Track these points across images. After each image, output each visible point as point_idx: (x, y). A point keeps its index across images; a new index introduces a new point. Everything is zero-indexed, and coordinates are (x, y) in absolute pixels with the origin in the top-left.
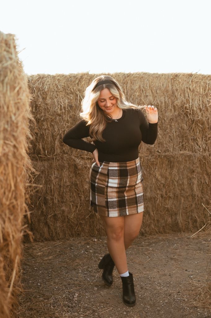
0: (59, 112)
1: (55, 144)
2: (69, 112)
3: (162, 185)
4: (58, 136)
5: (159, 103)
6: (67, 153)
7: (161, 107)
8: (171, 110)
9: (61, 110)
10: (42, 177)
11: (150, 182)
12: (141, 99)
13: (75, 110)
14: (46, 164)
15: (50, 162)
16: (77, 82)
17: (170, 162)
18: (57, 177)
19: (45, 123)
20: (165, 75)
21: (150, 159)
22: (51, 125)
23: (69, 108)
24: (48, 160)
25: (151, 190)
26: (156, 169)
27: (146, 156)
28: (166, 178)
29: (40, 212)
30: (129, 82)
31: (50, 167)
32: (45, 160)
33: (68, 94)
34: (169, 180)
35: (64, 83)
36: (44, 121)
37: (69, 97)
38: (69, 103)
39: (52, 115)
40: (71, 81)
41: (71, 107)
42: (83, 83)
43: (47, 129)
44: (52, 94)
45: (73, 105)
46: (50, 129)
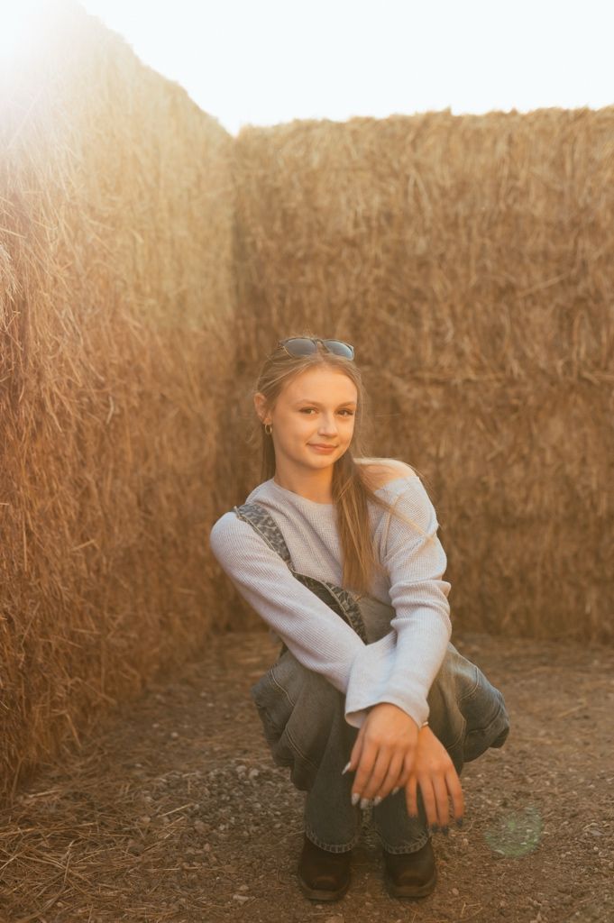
0: (351, 232)
2: (381, 232)
4: (346, 311)
9: (356, 225)
13: (401, 226)
16: (411, 137)
19: (308, 268)
22: (328, 275)
23: (383, 222)
30: (581, 137)
33: (381, 177)
35: (371, 143)
36: (305, 260)
37: (384, 185)
38: (384, 204)
39: (331, 244)
40: (393, 136)
41: (389, 217)
42: (431, 141)
43: (316, 285)
44: (333, 176)
45: (396, 211)
46: (324, 286)
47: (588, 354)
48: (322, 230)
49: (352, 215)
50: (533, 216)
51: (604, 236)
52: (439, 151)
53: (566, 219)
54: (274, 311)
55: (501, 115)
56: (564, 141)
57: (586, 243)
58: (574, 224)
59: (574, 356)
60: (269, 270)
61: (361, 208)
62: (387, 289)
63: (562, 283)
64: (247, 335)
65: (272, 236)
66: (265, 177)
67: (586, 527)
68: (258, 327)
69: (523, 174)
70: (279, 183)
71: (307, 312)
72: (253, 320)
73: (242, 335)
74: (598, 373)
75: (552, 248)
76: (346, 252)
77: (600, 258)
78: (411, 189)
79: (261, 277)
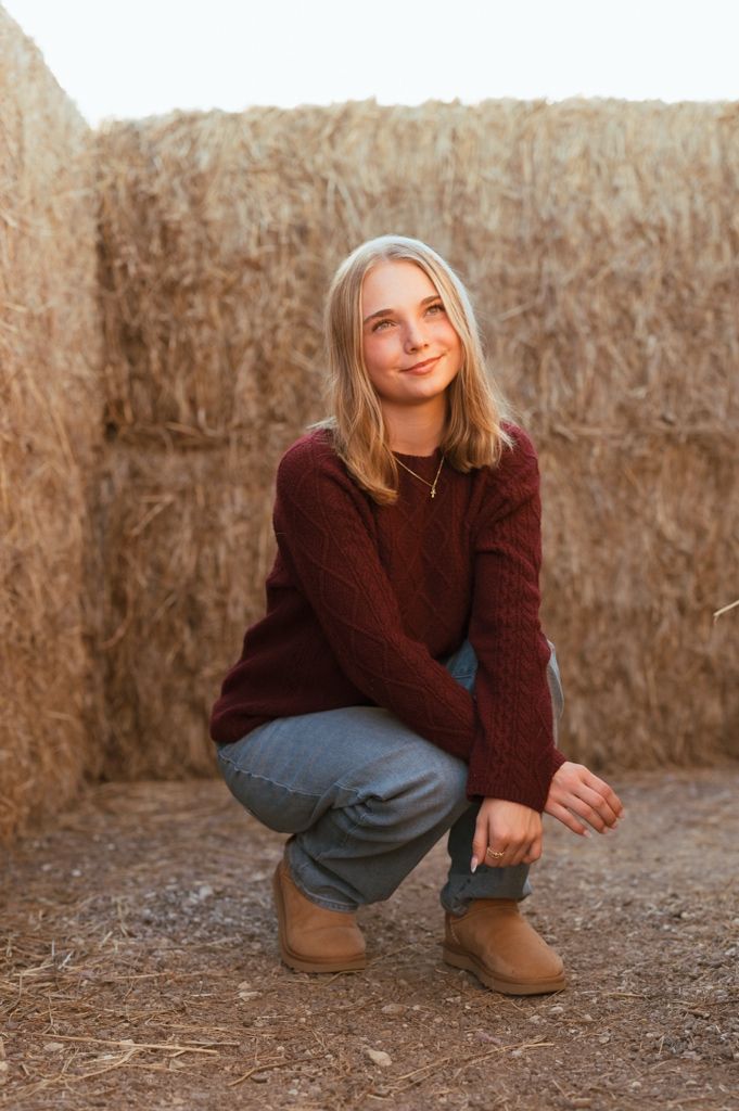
0: (254, 252)
1: (235, 380)
2: (293, 250)
3: (681, 561)
4: (250, 353)
5: (669, 220)
6: (283, 420)
7: (676, 234)
8: (719, 248)
9: (260, 243)
10: (180, 516)
11: (629, 545)
12: (589, 203)
13: (319, 244)
14: (200, 462)
15: (217, 455)
16: (328, 130)
17: (715, 461)
18: (241, 518)
19: (198, 299)
20: (693, 105)
21: (631, 448)
22: (225, 308)
23: (296, 239)
24: (209, 446)
25: (635, 582)
26: (654, 490)
27: (613, 437)
28: (700, 533)
29: (170, 657)
30: (542, 132)
31: (216, 475)
32: (195, 448)
33: (290, 182)
34: (711, 538)
35: (277, 139)
36: (193, 288)
37: (294, 192)
38: (297, 216)
39: (227, 267)
40: (304, 130)
41: (303, 232)
42: (353, 137)
43: (208, 321)
44: (227, 181)
45: (312, 225)
46: (220, 323)
47: (561, 401)
48: (214, 251)
49: (254, 230)
50: (486, 231)
51: (575, 256)
52: (364, 150)
53: (527, 234)
54: (154, 354)
55: (440, 105)
56: (520, 138)
57: (552, 265)
58: (537, 241)
59: (543, 407)
60: (145, 303)
61: (267, 220)
62: (303, 324)
63: (525, 314)
64: (118, 387)
65: (148, 258)
66: (137, 182)
67: (567, 622)
68: (133, 377)
69: (472, 179)
70: (156, 189)
71: (199, 356)
72: (126, 368)
73: (112, 387)
74: (574, 426)
75: (512, 271)
76: (248, 277)
77: (571, 283)
78: (330, 197)
79: (134, 312)
